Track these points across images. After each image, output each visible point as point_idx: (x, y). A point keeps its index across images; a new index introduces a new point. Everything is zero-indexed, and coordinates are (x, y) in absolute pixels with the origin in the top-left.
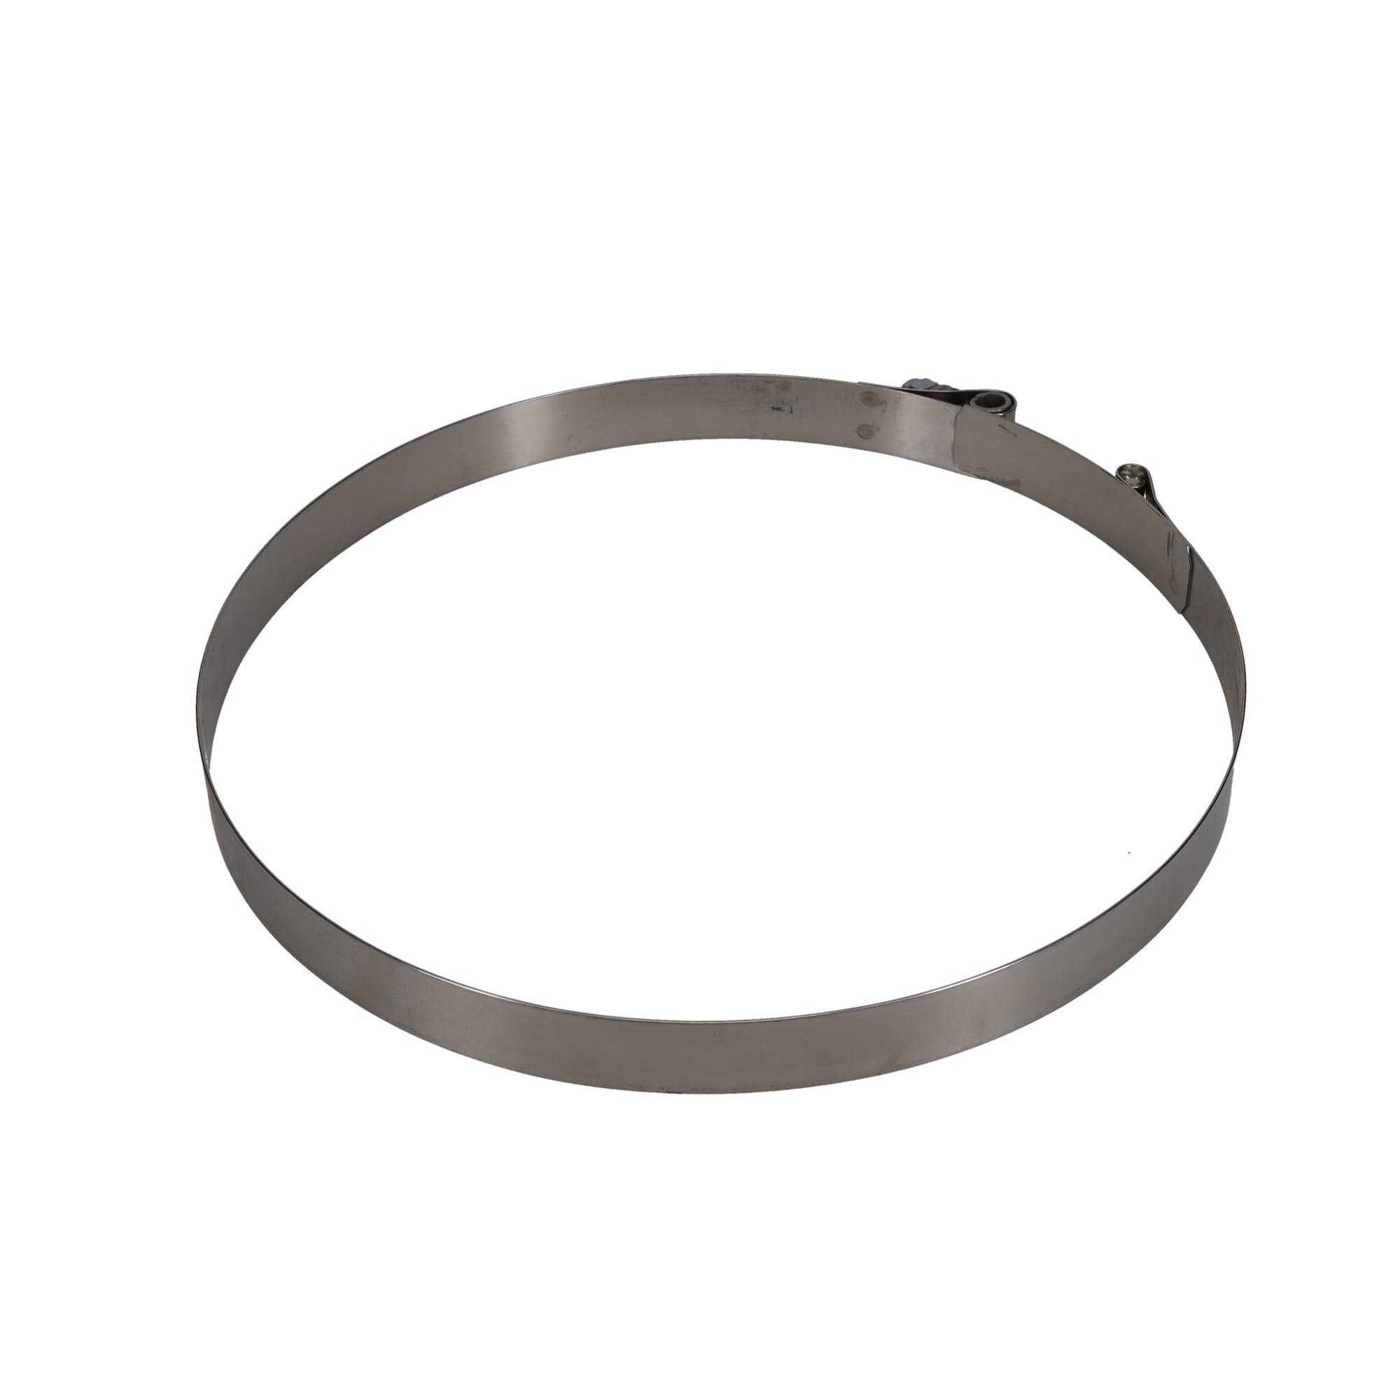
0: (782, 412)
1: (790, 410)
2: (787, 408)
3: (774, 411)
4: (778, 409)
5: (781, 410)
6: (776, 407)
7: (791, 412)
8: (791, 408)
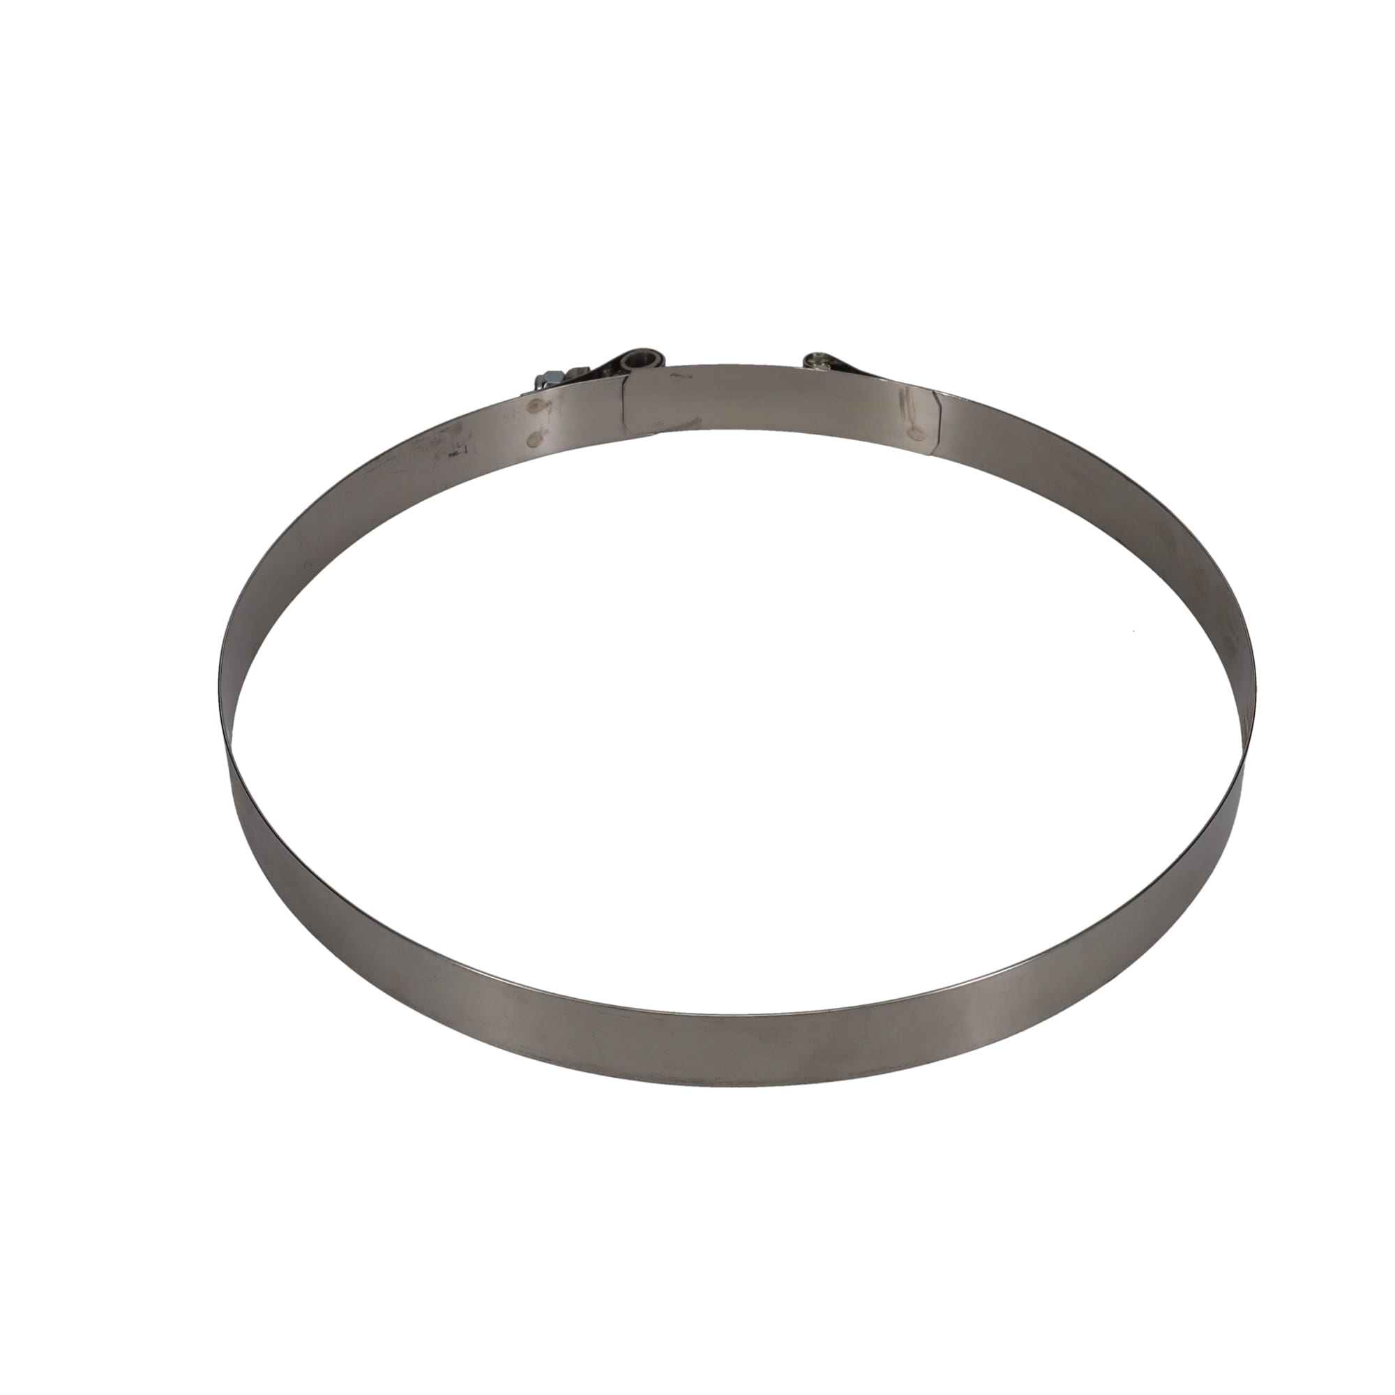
0: (458, 455)
1: (464, 450)
2: (462, 450)
3: (452, 458)
4: (455, 454)
5: (459, 453)
6: (452, 453)
7: (466, 452)
8: (466, 448)
